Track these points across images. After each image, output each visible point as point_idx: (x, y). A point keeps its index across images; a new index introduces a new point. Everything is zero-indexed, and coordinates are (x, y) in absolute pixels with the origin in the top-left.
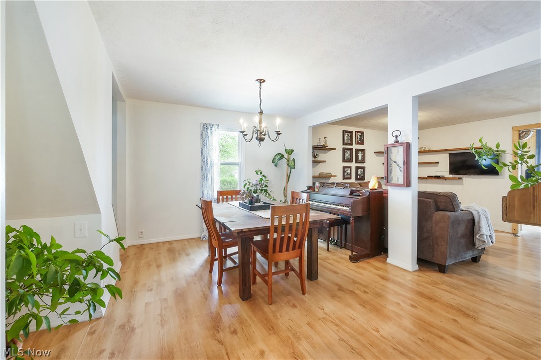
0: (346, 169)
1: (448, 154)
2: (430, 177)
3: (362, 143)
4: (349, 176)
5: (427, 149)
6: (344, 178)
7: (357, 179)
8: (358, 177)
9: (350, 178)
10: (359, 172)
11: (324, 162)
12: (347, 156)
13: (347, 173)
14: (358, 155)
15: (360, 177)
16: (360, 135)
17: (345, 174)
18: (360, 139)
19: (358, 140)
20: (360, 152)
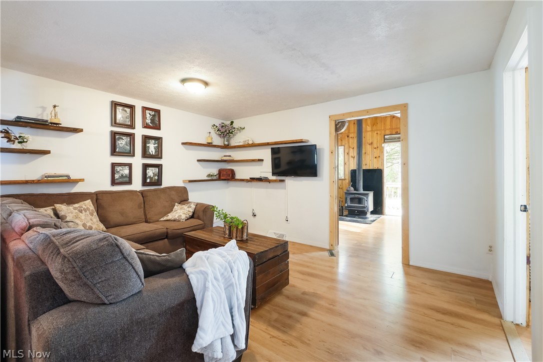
0: (118, 168)
1: (270, 150)
2: (252, 179)
3: (157, 127)
4: (127, 179)
5: (250, 142)
6: (114, 183)
7: (144, 183)
8: (148, 181)
9: (130, 182)
10: (151, 172)
11: (48, 152)
12: (121, 145)
13: (122, 175)
14: (148, 145)
15: (153, 181)
16: (153, 113)
17: (117, 176)
18: (152, 121)
19: (148, 121)
20: (153, 141)
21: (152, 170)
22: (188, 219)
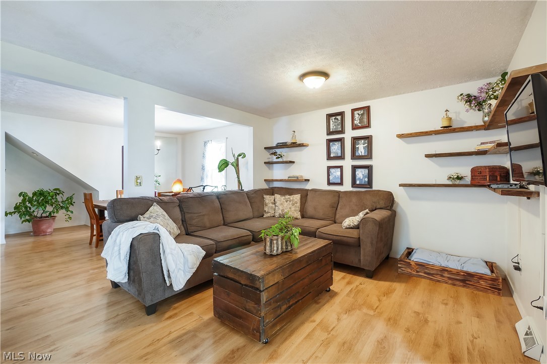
0: (332, 171)
3: (367, 125)
4: (338, 181)
8: (358, 182)
11: (293, 162)
12: (334, 151)
13: (335, 177)
14: (357, 146)
15: (363, 183)
16: (362, 112)
17: (331, 177)
18: (361, 120)
19: (357, 122)
20: (363, 141)
21: (362, 172)
22: (349, 228)
